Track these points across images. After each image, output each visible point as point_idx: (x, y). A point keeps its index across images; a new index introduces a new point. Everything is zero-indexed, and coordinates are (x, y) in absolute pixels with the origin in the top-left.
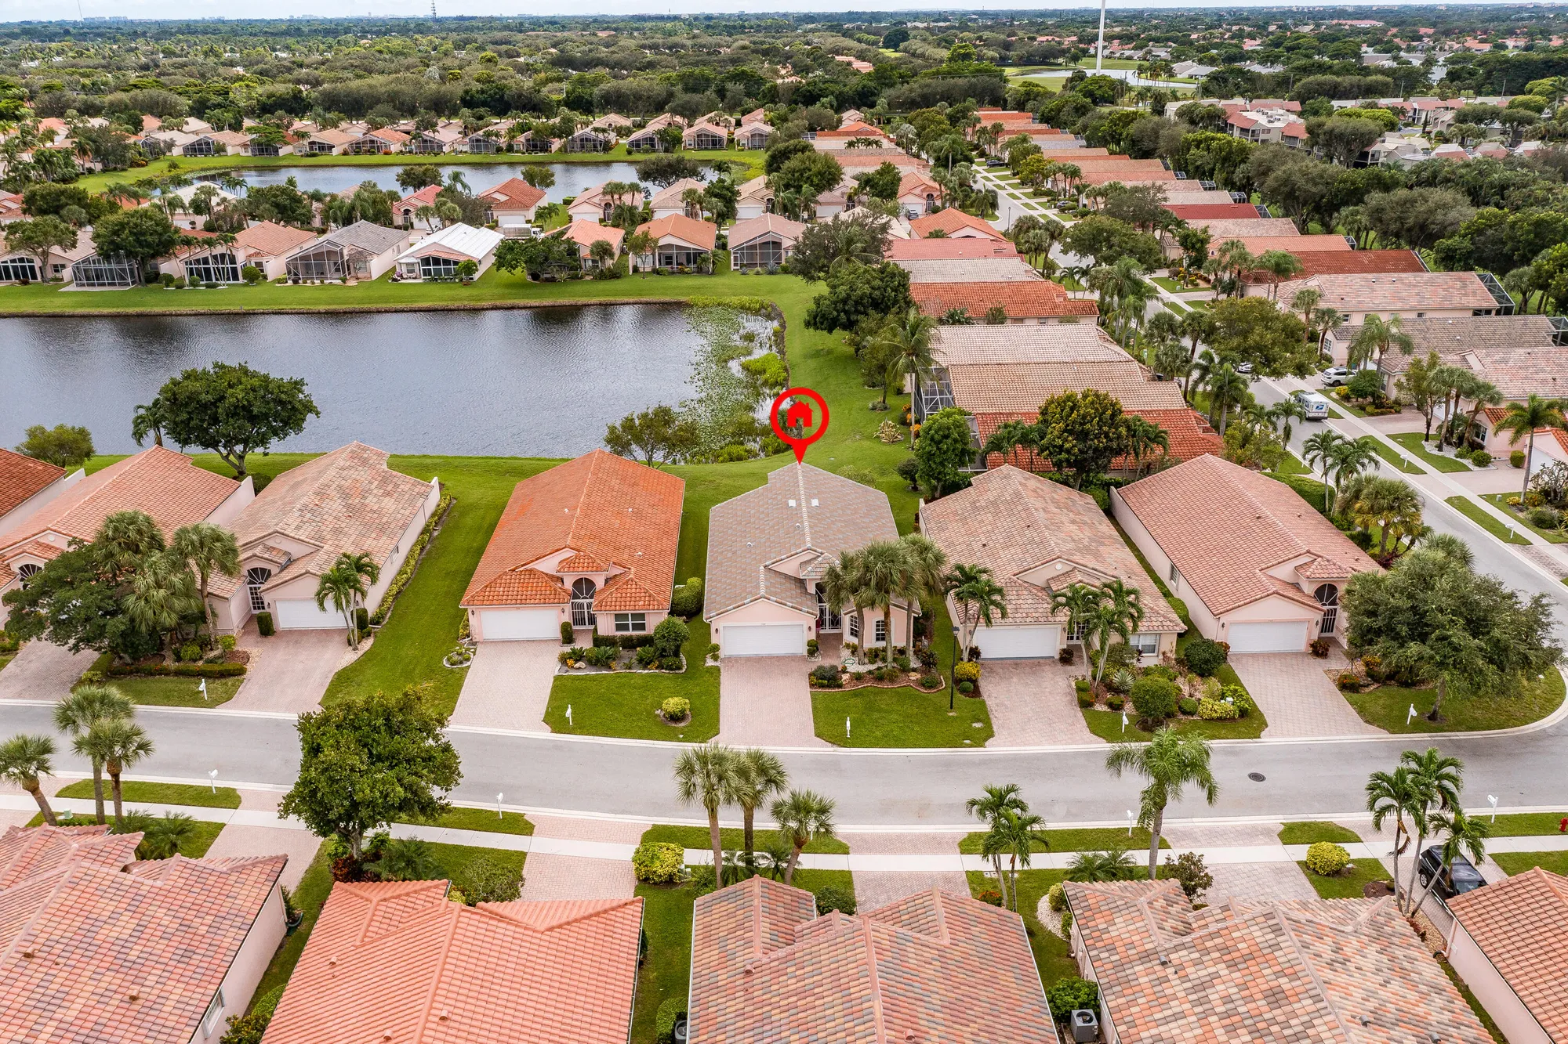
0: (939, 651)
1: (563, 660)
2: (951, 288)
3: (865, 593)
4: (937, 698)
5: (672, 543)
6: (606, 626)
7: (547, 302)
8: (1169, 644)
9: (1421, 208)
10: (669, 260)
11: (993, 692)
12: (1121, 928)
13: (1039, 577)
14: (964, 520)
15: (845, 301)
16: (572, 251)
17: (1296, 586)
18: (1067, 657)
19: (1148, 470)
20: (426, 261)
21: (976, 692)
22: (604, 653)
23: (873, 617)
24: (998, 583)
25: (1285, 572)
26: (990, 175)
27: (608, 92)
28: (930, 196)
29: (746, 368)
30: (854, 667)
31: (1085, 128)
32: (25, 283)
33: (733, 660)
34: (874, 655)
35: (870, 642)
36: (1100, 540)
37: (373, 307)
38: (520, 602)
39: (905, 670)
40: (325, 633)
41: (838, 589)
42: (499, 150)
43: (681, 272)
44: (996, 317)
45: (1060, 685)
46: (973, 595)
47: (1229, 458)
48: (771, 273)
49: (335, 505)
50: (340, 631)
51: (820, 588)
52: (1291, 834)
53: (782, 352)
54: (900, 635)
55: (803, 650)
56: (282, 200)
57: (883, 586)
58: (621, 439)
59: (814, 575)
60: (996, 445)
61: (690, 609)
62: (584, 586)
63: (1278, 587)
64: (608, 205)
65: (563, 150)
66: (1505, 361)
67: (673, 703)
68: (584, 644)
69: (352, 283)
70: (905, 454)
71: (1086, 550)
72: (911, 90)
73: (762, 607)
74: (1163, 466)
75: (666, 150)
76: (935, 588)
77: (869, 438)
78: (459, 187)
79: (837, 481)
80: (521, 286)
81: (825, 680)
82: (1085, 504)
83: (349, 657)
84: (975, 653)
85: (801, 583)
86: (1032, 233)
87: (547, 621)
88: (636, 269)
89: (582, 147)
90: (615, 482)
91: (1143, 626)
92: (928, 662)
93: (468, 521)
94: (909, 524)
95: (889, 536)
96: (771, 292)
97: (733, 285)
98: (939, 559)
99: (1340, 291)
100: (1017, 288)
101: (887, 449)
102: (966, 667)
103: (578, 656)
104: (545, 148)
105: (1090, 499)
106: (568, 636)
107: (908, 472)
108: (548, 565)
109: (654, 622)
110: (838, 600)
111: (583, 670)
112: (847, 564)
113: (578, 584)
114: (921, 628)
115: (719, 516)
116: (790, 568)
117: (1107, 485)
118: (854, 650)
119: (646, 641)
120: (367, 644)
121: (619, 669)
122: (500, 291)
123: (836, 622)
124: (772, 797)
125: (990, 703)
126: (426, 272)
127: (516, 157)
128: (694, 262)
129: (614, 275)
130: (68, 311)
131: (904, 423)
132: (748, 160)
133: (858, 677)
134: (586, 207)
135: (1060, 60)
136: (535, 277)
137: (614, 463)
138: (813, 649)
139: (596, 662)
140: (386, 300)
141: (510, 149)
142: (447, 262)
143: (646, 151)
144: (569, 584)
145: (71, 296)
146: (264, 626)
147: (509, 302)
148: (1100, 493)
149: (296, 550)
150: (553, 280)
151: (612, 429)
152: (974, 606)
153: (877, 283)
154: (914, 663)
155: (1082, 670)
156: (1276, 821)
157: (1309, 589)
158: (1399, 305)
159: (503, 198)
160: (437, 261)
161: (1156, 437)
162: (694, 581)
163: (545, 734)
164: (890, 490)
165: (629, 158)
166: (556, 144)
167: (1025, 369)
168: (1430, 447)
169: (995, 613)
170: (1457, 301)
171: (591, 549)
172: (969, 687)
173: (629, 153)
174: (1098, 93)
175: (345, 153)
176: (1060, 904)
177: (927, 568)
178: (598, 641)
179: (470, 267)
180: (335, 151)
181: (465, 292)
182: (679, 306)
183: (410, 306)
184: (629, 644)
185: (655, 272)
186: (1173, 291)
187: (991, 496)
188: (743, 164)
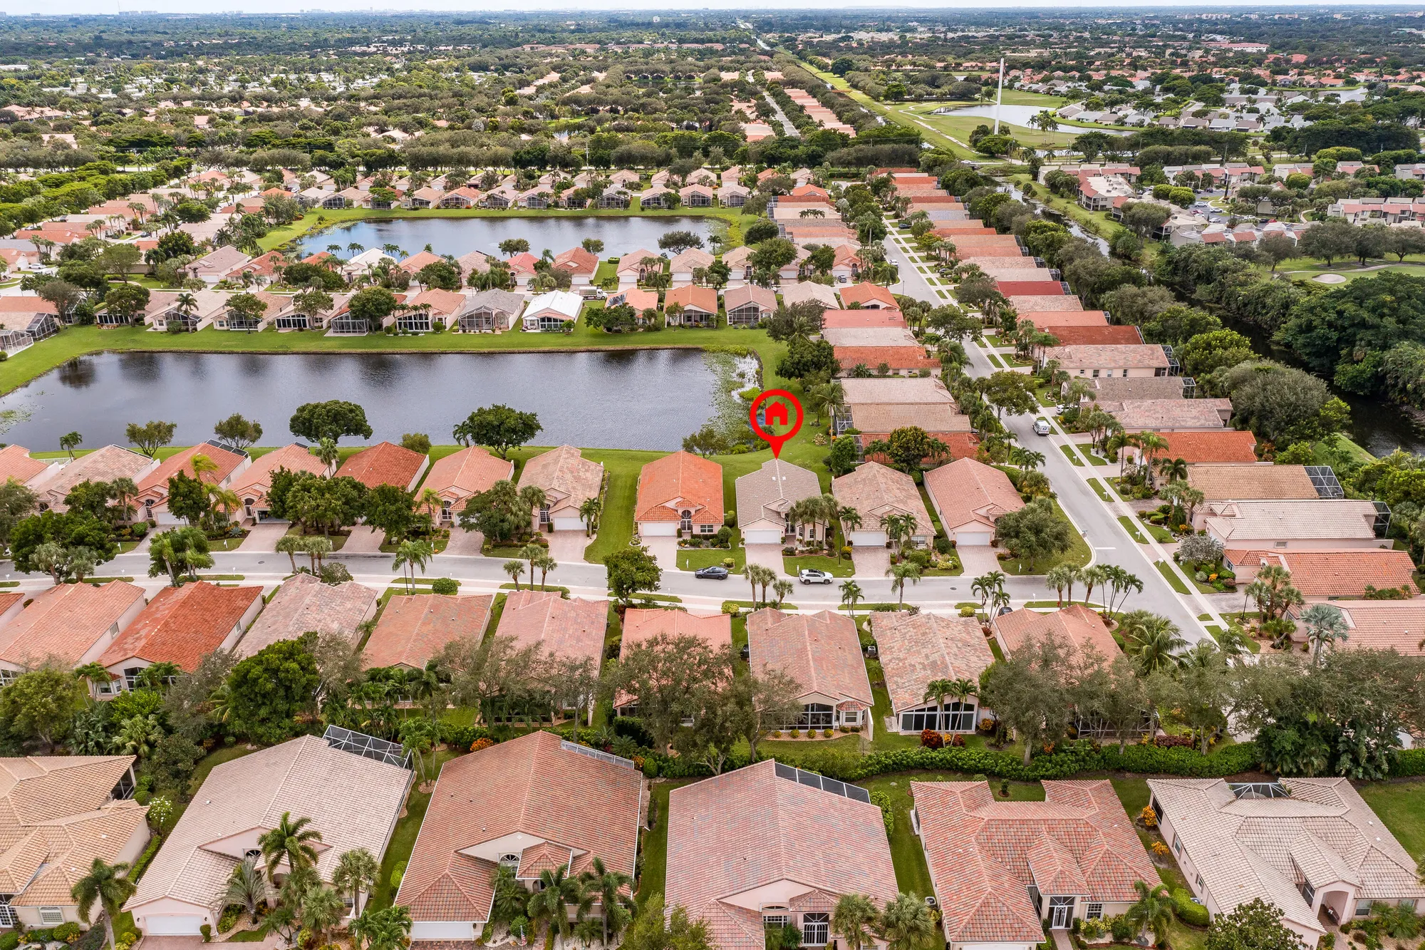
0: (836, 541)
1: (680, 544)
2: (859, 350)
3: (805, 517)
4: (835, 560)
5: (721, 495)
6: (697, 530)
7: (619, 347)
8: (930, 541)
9: (1140, 301)
10: (689, 319)
11: (856, 558)
12: (885, 622)
13: (879, 512)
14: (850, 487)
15: (798, 363)
16: (632, 313)
17: (988, 518)
18: (889, 546)
19: (941, 464)
20: (543, 320)
21: (850, 558)
22: (696, 541)
23: (809, 527)
24: (860, 514)
25: (983, 512)
26: (900, 237)
27: (622, 154)
28: (855, 265)
29: (742, 396)
30: (800, 548)
31: (970, 200)
32: (301, 330)
33: (751, 545)
34: (809, 544)
35: (807, 538)
36: (909, 497)
37: (516, 350)
38: (660, 519)
39: (822, 549)
40: (575, 532)
41: (794, 515)
42: (549, 206)
43: (697, 326)
44: (883, 372)
45: (884, 558)
46: (849, 519)
47: (978, 460)
48: (752, 328)
49: (569, 476)
50: (582, 531)
51: (787, 515)
52: (958, 607)
53: (761, 386)
54: (820, 536)
55: (779, 541)
56: (444, 273)
57: (813, 514)
58: (689, 446)
59: (784, 510)
60: (867, 452)
61: (732, 523)
62: (686, 514)
63: (978, 518)
64: (642, 271)
65: (595, 206)
66: (1139, 407)
67: (728, 560)
68: (687, 537)
69: (498, 332)
70: (828, 452)
71: (902, 501)
72: (849, 154)
73: (763, 522)
74: (948, 461)
75: (669, 208)
76: (835, 516)
77: (809, 442)
78: (549, 261)
79: (793, 468)
80: (602, 336)
81: (789, 553)
82: (908, 481)
83: (589, 542)
84: (850, 543)
85: (779, 513)
86: (911, 309)
87: (671, 528)
88: (669, 324)
89: (608, 204)
90: (692, 467)
91: (918, 532)
92: (831, 546)
93: (619, 483)
94: (827, 489)
95: (816, 493)
96: (753, 342)
97: (728, 336)
98: (836, 504)
99: (1080, 356)
100: (897, 350)
101: (819, 449)
102: (847, 548)
103: (685, 542)
104: (581, 205)
105: (911, 478)
106: (680, 534)
107: (827, 462)
108: (671, 505)
109: (716, 530)
110: (794, 521)
111: (688, 548)
112: (798, 505)
113: (684, 513)
114: (829, 532)
115: (740, 483)
116: (774, 507)
117: (921, 471)
118: (801, 541)
119: (712, 537)
120: (595, 537)
121: (703, 547)
122: (589, 339)
123: (793, 530)
124: (772, 583)
125: (855, 562)
126: (543, 326)
127: (561, 211)
128: (704, 321)
129: (656, 329)
130: (337, 350)
131: (828, 434)
132: (728, 217)
133: (802, 552)
134: (629, 272)
135: (977, 96)
136: (609, 330)
137: (688, 456)
138: (784, 540)
139: (692, 545)
140: (522, 345)
141: (557, 205)
142: (555, 320)
143: (655, 208)
144: (680, 512)
145: (332, 340)
146: (550, 529)
147: (596, 347)
148: (918, 475)
149: (560, 496)
150: (619, 331)
151: (685, 440)
152: (850, 523)
153: (816, 353)
154: (825, 547)
155: (895, 551)
156: (955, 602)
157: (992, 519)
158: (1113, 365)
159: (574, 265)
160: (549, 320)
161: (944, 448)
162: (731, 512)
163: (678, 571)
164: (817, 471)
165: (643, 214)
166: (589, 202)
167: (891, 407)
168: (1093, 452)
169: (857, 526)
170: (1146, 362)
171: (689, 497)
172: (847, 556)
173: (643, 209)
174: (994, 149)
175: (438, 208)
176: (869, 623)
177: (831, 508)
178: (693, 536)
179: (570, 325)
180: (431, 206)
181: (568, 340)
182: (699, 351)
183: (541, 349)
184: (706, 538)
185: (680, 325)
186: (995, 346)
187: (863, 476)
188: (725, 221)
